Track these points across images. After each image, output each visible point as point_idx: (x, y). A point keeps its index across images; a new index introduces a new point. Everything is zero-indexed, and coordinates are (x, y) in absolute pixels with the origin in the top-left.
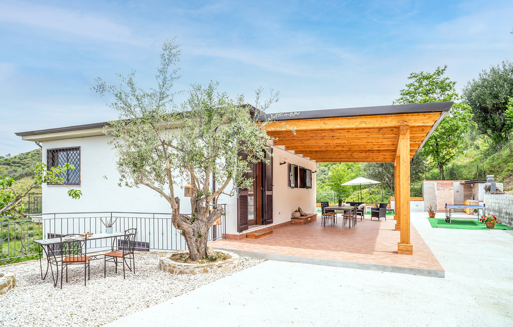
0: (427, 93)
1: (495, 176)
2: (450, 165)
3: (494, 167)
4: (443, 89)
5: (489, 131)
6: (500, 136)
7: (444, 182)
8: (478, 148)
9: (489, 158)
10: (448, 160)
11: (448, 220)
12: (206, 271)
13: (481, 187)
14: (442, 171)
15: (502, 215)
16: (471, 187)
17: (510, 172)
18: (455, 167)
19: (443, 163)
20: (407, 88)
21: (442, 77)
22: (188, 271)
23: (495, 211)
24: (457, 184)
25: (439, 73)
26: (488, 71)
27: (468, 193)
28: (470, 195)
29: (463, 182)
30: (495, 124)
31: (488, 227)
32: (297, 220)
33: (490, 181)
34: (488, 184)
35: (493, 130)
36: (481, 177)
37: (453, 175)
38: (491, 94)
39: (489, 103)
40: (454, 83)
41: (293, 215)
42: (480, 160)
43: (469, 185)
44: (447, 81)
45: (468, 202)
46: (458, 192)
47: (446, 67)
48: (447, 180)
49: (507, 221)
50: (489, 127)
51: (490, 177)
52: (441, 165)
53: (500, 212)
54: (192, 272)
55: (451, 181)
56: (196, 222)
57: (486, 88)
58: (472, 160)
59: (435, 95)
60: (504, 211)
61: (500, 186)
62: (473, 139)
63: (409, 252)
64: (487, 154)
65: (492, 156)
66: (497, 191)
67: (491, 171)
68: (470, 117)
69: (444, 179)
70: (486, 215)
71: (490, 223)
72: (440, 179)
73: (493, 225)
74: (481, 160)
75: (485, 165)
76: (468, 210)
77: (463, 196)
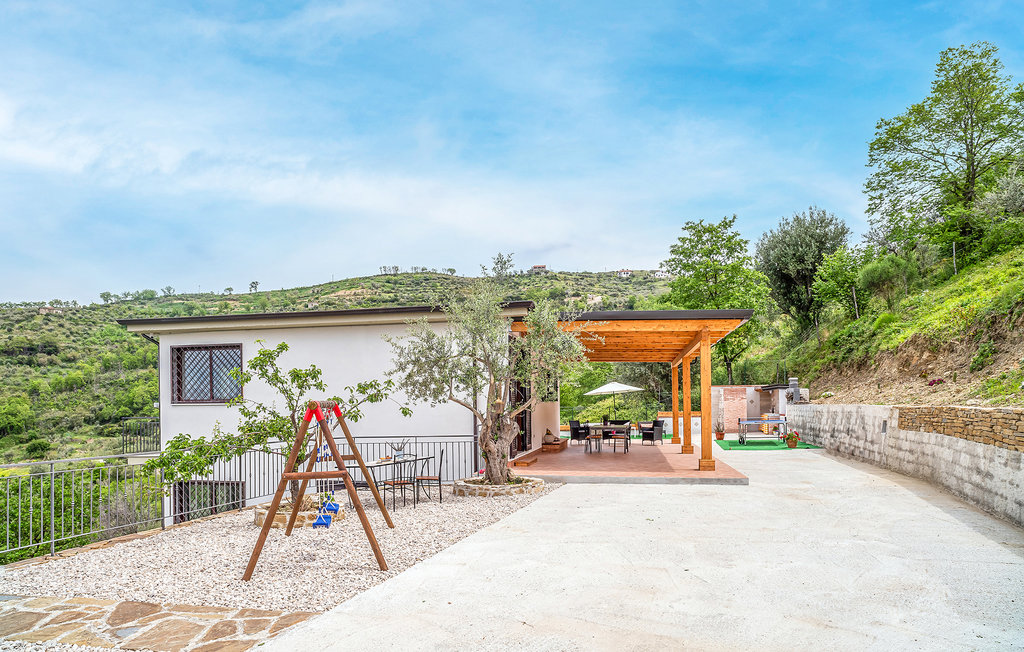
0: (709, 253)
1: (800, 379)
2: (741, 361)
3: (799, 365)
4: (731, 250)
5: (793, 309)
6: (807, 317)
7: (734, 387)
8: (777, 333)
9: (794, 351)
10: (738, 355)
11: (742, 442)
12: (522, 492)
13: (782, 394)
14: (729, 371)
15: (807, 431)
16: (770, 395)
17: (818, 373)
18: (748, 365)
19: (732, 360)
20: (680, 244)
21: (729, 232)
22: (503, 492)
23: (798, 427)
24: (750, 390)
25: (726, 224)
26: (791, 220)
27: (765, 403)
28: (768, 406)
29: (759, 387)
30: (800, 300)
31: (790, 447)
32: (549, 447)
33: (793, 386)
34: (791, 390)
35: (799, 308)
36: (781, 380)
37: (745, 377)
38: (794, 255)
39: (792, 269)
40: (746, 242)
41: (543, 439)
42: (781, 352)
43: (767, 393)
44: (738, 238)
45: (766, 416)
46: (752, 402)
47: (735, 217)
48: (738, 384)
49: (811, 438)
50: (793, 304)
51: (793, 380)
52: (728, 362)
53: (804, 428)
54: (508, 493)
55: (743, 387)
56: (499, 440)
57: (788, 246)
58: (770, 352)
59: (720, 258)
60: (808, 425)
61: (804, 392)
62: (772, 319)
63: (712, 468)
64: (789, 346)
65: (796, 349)
66: (802, 401)
67: (795, 371)
68: (766, 292)
69: (733, 384)
70: (789, 432)
71: (791, 441)
72: (727, 384)
73: (796, 442)
74: (783, 353)
75: (787, 362)
76: (765, 428)
77: (759, 407)
